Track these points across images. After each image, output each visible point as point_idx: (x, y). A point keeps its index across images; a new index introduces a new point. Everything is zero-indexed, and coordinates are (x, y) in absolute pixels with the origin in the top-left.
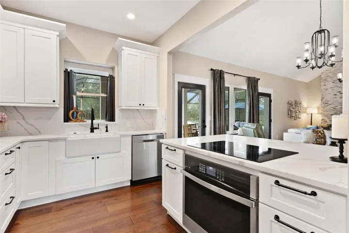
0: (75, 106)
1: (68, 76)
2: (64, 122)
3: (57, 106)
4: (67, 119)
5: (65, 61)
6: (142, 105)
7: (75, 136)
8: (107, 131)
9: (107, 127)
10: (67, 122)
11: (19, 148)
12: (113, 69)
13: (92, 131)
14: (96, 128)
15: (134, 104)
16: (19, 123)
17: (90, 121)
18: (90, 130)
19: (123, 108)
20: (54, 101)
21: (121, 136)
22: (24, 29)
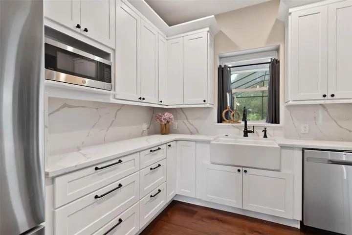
0: (229, 105)
1: (223, 73)
2: (218, 122)
3: (208, 105)
4: (220, 120)
6: (329, 96)
7: (226, 139)
8: (265, 136)
9: (265, 131)
10: (221, 122)
11: (170, 146)
12: (277, 50)
13: (246, 135)
14: (251, 132)
15: (314, 96)
16: (184, 122)
17: (243, 123)
18: (243, 134)
19: (291, 103)
20: (205, 101)
21: (283, 147)
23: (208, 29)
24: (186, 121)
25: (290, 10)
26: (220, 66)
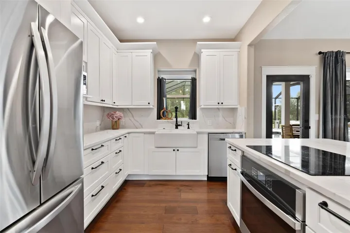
0: (165, 106)
1: (160, 82)
2: (157, 119)
3: (151, 107)
4: (159, 117)
5: (158, 71)
6: (220, 104)
7: (164, 130)
8: (189, 128)
9: (188, 124)
10: (159, 119)
11: (126, 137)
12: (195, 71)
13: (177, 127)
14: (180, 125)
15: (213, 103)
16: (130, 119)
17: (175, 119)
18: (175, 127)
19: (203, 107)
20: (149, 103)
21: (198, 133)
22: (132, 52)
23: (151, 51)
24: (132, 118)
25: (202, 50)
26: (159, 78)
